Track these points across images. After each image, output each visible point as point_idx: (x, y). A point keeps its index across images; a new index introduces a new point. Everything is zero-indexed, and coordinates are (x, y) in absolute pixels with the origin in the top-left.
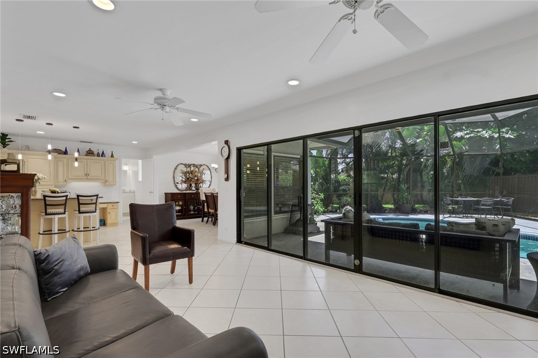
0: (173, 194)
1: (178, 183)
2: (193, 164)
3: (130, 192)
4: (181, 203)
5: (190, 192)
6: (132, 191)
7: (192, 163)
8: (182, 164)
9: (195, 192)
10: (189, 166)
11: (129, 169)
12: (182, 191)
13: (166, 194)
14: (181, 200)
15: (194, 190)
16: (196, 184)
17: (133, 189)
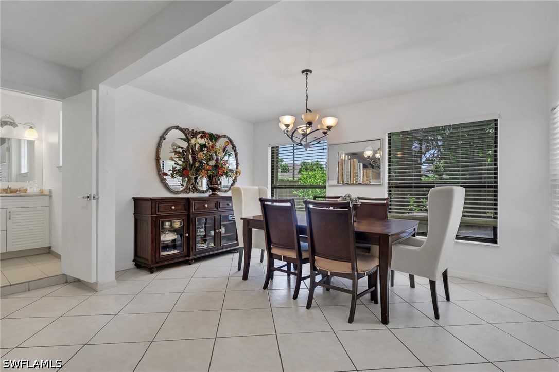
0: (157, 202)
1: (166, 174)
2: (203, 132)
3: (41, 194)
4: (177, 224)
5: (196, 195)
6: (46, 193)
7: (201, 129)
8: (177, 128)
9: (207, 195)
10: (195, 134)
11: (40, 139)
12: (178, 193)
13: (137, 201)
14: (177, 217)
15: (204, 192)
16: (210, 178)
17: (46, 188)
